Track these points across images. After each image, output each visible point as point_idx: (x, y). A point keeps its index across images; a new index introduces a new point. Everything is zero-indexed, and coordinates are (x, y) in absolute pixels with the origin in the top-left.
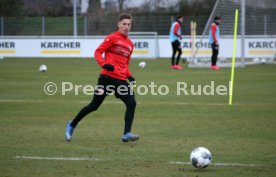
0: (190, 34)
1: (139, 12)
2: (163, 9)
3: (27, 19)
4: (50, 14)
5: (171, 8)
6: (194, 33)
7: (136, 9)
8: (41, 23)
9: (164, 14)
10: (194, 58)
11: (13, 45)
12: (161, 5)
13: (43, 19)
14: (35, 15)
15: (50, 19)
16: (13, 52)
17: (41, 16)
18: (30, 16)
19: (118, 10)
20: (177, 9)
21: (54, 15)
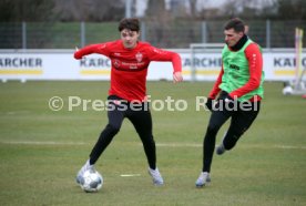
0: (294, 46)
1: (219, 14)
2: (254, 10)
3: (59, 25)
4: (92, 19)
5: (266, 9)
6: (299, 44)
7: (214, 11)
8: (79, 31)
9: (256, 18)
10: (301, 80)
11: (39, 62)
12: (251, 5)
13: (83, 25)
14: (71, 19)
15: (93, 26)
16: (41, 72)
17: (80, 21)
18: (64, 21)
19: (188, 11)
20: (275, 11)
21: (98, 21)
